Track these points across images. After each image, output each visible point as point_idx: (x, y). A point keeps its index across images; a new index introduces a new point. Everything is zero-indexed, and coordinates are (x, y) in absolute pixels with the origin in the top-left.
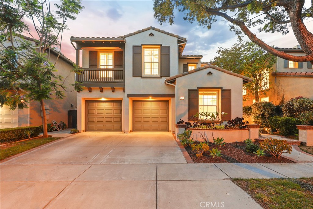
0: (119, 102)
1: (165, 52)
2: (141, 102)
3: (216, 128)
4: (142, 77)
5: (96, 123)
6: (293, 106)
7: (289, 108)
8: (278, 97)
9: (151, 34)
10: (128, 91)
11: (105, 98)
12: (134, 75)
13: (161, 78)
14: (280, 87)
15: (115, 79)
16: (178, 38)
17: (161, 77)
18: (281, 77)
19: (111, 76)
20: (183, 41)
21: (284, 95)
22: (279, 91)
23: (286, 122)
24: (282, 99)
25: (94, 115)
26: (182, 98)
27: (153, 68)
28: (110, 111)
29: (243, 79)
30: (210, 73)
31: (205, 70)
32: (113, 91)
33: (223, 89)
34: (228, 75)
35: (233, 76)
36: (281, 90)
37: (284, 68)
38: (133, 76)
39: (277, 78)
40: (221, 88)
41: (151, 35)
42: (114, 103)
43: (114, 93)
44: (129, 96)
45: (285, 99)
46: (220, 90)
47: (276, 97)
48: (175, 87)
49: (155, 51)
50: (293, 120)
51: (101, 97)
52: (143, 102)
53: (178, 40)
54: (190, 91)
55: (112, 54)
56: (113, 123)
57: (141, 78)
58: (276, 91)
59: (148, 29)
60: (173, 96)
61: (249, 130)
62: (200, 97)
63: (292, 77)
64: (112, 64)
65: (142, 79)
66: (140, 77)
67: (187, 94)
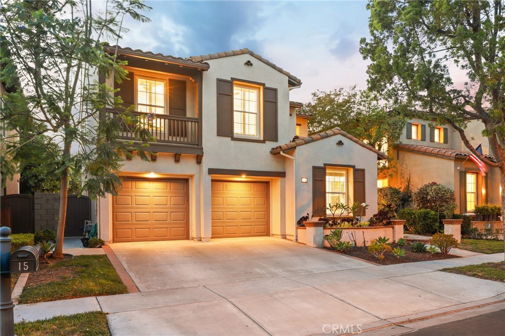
0: (184, 182)
1: (270, 98)
2: (222, 183)
3: (360, 226)
4: (234, 139)
5: (133, 224)
6: (428, 194)
7: (423, 198)
8: (402, 180)
9: (249, 63)
10: (208, 162)
11: (156, 172)
12: (220, 134)
13: (265, 143)
14: (404, 166)
15: (170, 134)
16: (289, 77)
17: (263, 142)
18: (406, 151)
19: (162, 129)
20: (295, 82)
21: (410, 178)
22: (403, 172)
23: (425, 216)
24: (407, 184)
25: (128, 208)
26: (304, 180)
27: (247, 122)
28: (162, 200)
29: (378, 154)
30: (340, 143)
31: (333, 138)
32: (177, 161)
33: (356, 168)
34: (361, 147)
35: (367, 150)
36: (406, 170)
37: (407, 138)
38: (218, 135)
39: (400, 152)
40: (353, 167)
41: (248, 65)
42: (171, 182)
43: (178, 166)
44: (211, 171)
45: (412, 184)
46: (351, 171)
47: (399, 181)
48: (295, 161)
49: (251, 92)
50: (431, 213)
51: (148, 172)
52: (225, 183)
53: (289, 81)
54: (315, 169)
55: (163, 83)
56: (170, 224)
57: (232, 140)
58: (399, 172)
59: (243, 52)
60: (282, 175)
61: (393, 228)
62: (328, 178)
63: (421, 154)
64: (162, 104)
65: (233, 142)
66: (230, 138)
67: (310, 174)
